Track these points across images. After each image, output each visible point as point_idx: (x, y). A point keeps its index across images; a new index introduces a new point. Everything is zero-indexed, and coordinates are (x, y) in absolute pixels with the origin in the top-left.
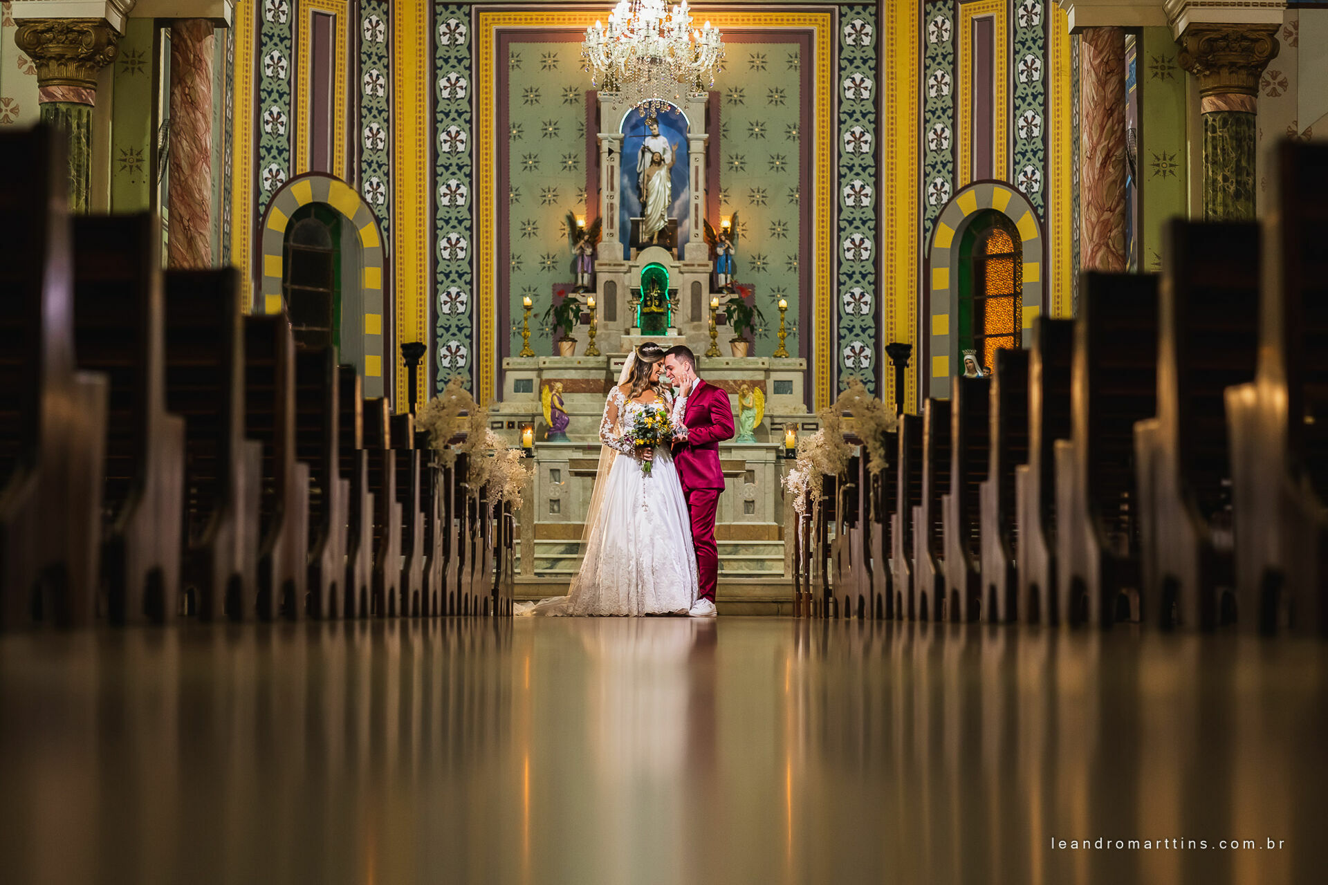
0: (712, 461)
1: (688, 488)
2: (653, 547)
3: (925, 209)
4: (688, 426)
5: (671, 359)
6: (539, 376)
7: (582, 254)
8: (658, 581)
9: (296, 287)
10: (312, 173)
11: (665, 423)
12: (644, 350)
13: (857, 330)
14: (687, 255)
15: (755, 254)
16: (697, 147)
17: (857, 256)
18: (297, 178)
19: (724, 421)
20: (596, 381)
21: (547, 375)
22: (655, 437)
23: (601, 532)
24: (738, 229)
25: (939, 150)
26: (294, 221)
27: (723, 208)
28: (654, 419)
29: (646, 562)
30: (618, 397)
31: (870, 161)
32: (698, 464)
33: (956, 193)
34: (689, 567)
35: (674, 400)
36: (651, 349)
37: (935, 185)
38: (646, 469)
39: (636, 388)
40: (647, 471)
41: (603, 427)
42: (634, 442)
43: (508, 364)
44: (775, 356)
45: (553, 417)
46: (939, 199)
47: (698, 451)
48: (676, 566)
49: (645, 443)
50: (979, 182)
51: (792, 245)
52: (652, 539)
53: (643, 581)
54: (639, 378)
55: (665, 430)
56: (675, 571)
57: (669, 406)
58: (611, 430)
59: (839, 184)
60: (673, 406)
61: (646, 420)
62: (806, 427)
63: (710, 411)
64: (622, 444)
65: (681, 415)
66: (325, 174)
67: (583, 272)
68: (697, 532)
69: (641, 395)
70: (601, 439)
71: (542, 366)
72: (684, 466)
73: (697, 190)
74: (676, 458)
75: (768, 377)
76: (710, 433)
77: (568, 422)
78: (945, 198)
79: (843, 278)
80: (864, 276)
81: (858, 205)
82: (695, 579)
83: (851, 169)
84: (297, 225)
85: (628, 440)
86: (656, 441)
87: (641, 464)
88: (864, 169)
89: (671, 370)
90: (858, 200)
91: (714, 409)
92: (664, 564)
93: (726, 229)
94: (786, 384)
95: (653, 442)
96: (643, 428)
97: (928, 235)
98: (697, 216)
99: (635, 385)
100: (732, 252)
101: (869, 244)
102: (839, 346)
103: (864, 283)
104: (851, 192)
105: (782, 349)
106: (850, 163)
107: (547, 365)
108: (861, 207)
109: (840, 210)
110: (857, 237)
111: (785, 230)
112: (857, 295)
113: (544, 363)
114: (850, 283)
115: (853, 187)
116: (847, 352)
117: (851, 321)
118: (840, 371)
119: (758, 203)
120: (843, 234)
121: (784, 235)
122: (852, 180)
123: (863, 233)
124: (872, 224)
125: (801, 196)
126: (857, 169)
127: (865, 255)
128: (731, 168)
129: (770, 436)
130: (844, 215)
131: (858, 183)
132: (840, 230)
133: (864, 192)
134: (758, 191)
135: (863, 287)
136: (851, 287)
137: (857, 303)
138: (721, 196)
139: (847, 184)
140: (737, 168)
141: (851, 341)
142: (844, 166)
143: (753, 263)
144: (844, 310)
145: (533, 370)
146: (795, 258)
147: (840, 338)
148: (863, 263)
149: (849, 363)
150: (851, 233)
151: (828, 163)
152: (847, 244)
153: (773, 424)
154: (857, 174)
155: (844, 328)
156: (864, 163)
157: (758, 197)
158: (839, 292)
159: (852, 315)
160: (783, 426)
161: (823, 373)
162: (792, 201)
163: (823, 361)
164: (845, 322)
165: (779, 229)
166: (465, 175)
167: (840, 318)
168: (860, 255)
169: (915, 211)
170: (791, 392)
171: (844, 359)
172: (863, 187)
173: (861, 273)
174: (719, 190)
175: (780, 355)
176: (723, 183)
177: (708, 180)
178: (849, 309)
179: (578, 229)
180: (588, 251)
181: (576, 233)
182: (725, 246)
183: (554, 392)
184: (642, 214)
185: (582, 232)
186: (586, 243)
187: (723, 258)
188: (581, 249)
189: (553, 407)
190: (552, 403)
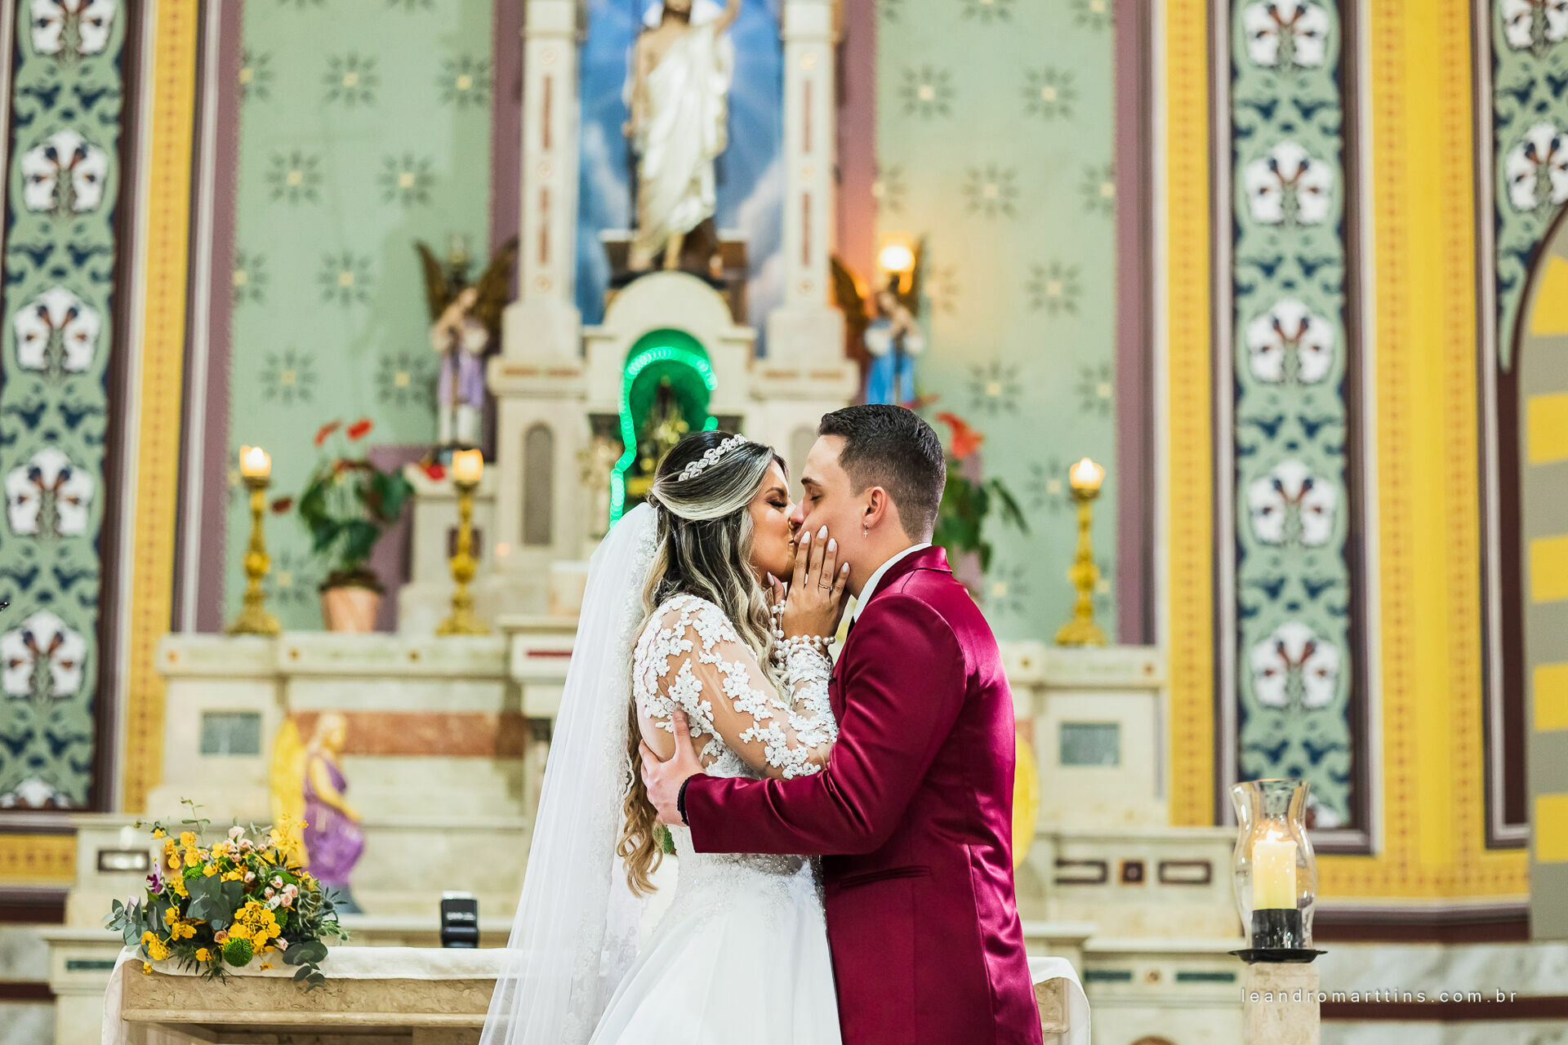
3: (1498, 223)
6: (282, 699)
7: (454, 351)
13: (1293, 592)
14: (775, 345)
15: (984, 361)
16: (809, 25)
17: (1291, 372)
20: (470, 720)
21: (302, 697)
25: (1540, 43)
27: (886, 223)
31: (1324, 89)
37: (1530, 150)
43: (172, 657)
44: (1064, 643)
45: (312, 837)
46: (1543, 187)
59: (1234, 156)
62: (1171, 873)
67: (458, 402)
71: (285, 664)
73: (807, 147)
75: (1040, 708)
77: (358, 852)
78: (1563, 184)
79: (1250, 435)
80: (1311, 429)
81: (1290, 218)
83: (1267, 110)
88: (1307, 112)
90: (1291, 204)
93: (895, 280)
94: (1101, 734)
97: (1511, 300)
98: (806, 227)
100: (913, 344)
101: (1326, 332)
102: (1239, 636)
103: (1312, 449)
104: (1270, 179)
105: (1083, 620)
106: (1266, 95)
107: (305, 663)
108: (1298, 223)
109: (1237, 232)
110: (1290, 312)
111: (1072, 290)
112: (1293, 487)
113: (294, 655)
114: (1269, 449)
115: (1274, 166)
116: (1262, 655)
117: (1276, 562)
118: (1242, 716)
119: (991, 210)
120: (1246, 304)
121: (1070, 307)
122: (1271, 144)
123: (1308, 301)
124: (1333, 274)
125: (1121, 192)
126: (1287, 113)
127: (1315, 366)
128: (910, 108)
129: (1053, 906)
130: (1250, 247)
131: (1289, 154)
132: (1238, 290)
133: (1308, 179)
134: (992, 174)
135: (1309, 462)
136: (1273, 462)
137: (1293, 508)
138: (880, 189)
139: (1257, 156)
140: (927, 109)
141: (1276, 624)
142: (1247, 104)
143: (977, 388)
144: (1253, 532)
145: (260, 678)
146: (1104, 373)
147: (1243, 612)
148: (1311, 390)
149: (1271, 691)
150: (1271, 302)
151: (1199, 95)
152: (1257, 332)
153: (1060, 863)
154: (1288, 128)
155: (1255, 584)
156: (1307, 96)
157: (991, 191)
158: (1237, 475)
159: (1277, 545)
160: (1094, 872)
161: (1191, 720)
162: (1091, 205)
163: (1191, 686)
164: (1257, 566)
165: (1054, 289)
166: (104, 119)
167: (1240, 554)
168: (1300, 365)
169: (1467, 232)
170: (1116, 762)
171: (1253, 677)
172: (1304, 166)
173: (1302, 420)
174: (873, 171)
175: (1079, 644)
176: (887, 149)
177: (841, 143)
178: (1269, 528)
179: (445, 274)
180: (475, 339)
181: (440, 289)
182: (894, 327)
183: (315, 745)
184: (634, 225)
185: (458, 281)
186: (471, 313)
187: (887, 365)
188: (454, 334)
189: (311, 798)
190: (308, 781)
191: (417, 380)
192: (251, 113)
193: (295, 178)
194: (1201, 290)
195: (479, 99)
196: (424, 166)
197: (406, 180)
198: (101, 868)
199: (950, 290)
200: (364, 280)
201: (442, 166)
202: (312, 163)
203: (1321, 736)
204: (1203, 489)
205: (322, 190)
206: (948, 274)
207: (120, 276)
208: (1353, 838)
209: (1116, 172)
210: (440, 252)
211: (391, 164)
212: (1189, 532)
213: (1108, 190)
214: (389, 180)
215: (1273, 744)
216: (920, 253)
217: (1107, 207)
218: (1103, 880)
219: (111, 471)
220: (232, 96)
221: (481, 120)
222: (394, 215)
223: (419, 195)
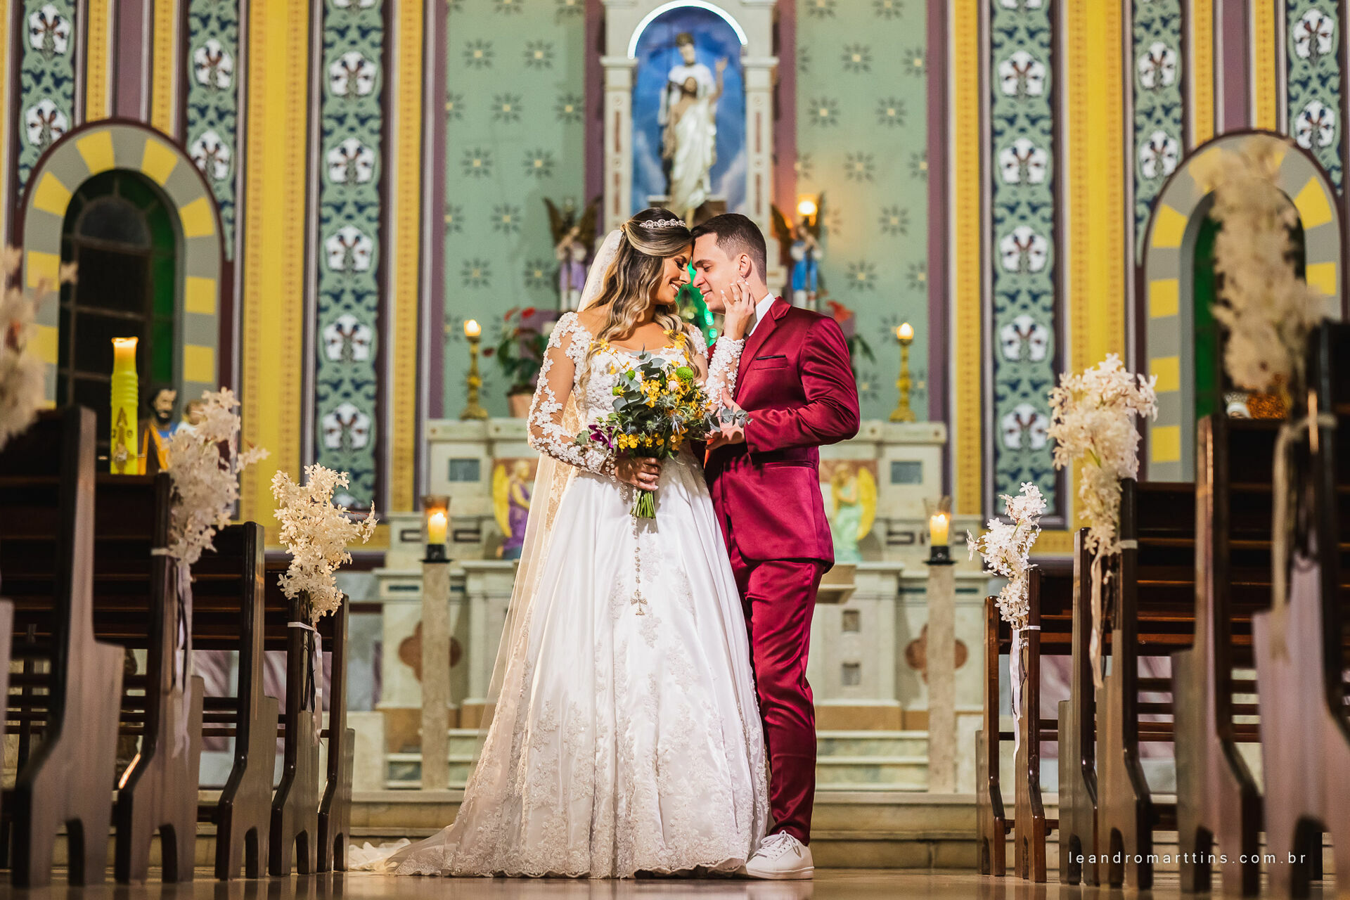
0: (805, 493)
1: (745, 558)
2: (658, 706)
3: (1136, 185)
4: (745, 407)
5: (708, 245)
6: (490, 452)
7: (568, 260)
8: (670, 789)
9: (86, 309)
10: (115, 120)
11: (688, 398)
12: (643, 225)
13: (1025, 387)
15: (856, 261)
16: (759, 82)
17: (1024, 266)
18: (86, 126)
19: (835, 394)
21: (502, 451)
22: (666, 431)
23: (529, 667)
24: (827, 222)
25: (1159, 86)
26: (82, 198)
27: (802, 185)
28: (663, 387)
29: (639, 740)
30: (574, 337)
31: (1043, 108)
32: (770, 499)
33: (1188, 154)
34: (748, 754)
35: (711, 350)
36: (661, 224)
37: (1153, 146)
38: (643, 512)
39: (621, 315)
40: (646, 517)
41: (538, 409)
42: (614, 442)
44: (894, 421)
46: (1159, 166)
47: (771, 468)
48: (715, 753)
49: (641, 445)
50: (1229, 134)
51: (917, 246)
52: (655, 685)
53: (631, 789)
54: (628, 293)
55: (688, 413)
56: (714, 765)
57: (699, 362)
58: (557, 417)
59: (993, 146)
60: (709, 361)
61: (644, 387)
63: (799, 371)
64: (585, 450)
65: (727, 381)
66: (135, 123)
67: (570, 289)
68: (765, 664)
69: (631, 333)
70: (531, 437)
72: (734, 505)
73: (758, 149)
74: (718, 484)
75: (880, 455)
76: (800, 422)
78: (1170, 165)
79: (1001, 301)
80: (1035, 297)
81: (1024, 181)
82: (762, 785)
83: (1011, 121)
84: (88, 206)
85: (598, 437)
86: (667, 440)
87: (630, 498)
88: (1034, 121)
89: (706, 270)
90: (1024, 173)
91: (808, 366)
92: (685, 747)
93: (806, 220)
94: (912, 467)
95: (660, 442)
96: (637, 407)
97: (1142, 227)
98: (758, 193)
99: (617, 309)
100: (817, 254)
101: (1043, 244)
102: (995, 411)
103: (1036, 308)
104: (1013, 159)
105: (903, 408)
106: (1011, 112)
107: (503, 434)
108: (1028, 183)
109: (994, 189)
110: (1024, 233)
111: (904, 221)
112: (1025, 329)
113: (497, 430)
114: (1012, 308)
115: (1015, 152)
116: (1008, 422)
117: (1015, 371)
118: (997, 454)
119: (859, 177)
120: (1000, 229)
121: (903, 231)
122: (1013, 139)
123: (1033, 227)
124: (1047, 212)
125: (931, 166)
126: (1022, 122)
127: (1037, 262)
128: (815, 121)
129: (886, 555)
130: (1002, 197)
131: (1023, 145)
132: (995, 221)
133: (1034, 159)
134: (860, 158)
135: (1034, 316)
136: (1014, 316)
137: (1025, 341)
138: (798, 166)
139: (1005, 146)
140: (824, 121)
141: (1015, 404)
142: (1000, 117)
143: (851, 276)
144: (1003, 353)
145: (479, 441)
146: (922, 268)
147: (997, 398)
148: (1034, 276)
149: (1012, 441)
150: (1014, 227)
151: (974, 112)
152: (1006, 244)
153: (890, 533)
154: (1023, 130)
155: (1004, 382)
156: (1033, 112)
157: (859, 167)
158: (994, 323)
159: (1016, 361)
160: (907, 538)
161: (969, 457)
162: (915, 174)
163: (969, 438)
164: (1005, 373)
165: (894, 221)
166: (372, 132)
167: (996, 366)
168: (1029, 262)
169: (1120, 189)
170: (920, 481)
171: (1003, 433)
172: (1031, 152)
173: (1030, 292)
174: (795, 156)
175: (901, 421)
176: (802, 145)
177: (776, 140)
178: (1012, 352)
179: (563, 217)
180: (579, 254)
181: (560, 225)
182: (806, 246)
183: (514, 477)
184: (668, 192)
185: (570, 222)
186: (576, 239)
187: (803, 266)
188: (568, 251)
189: (512, 503)
190: (511, 495)
191: (546, 274)
192: (453, 127)
193: (477, 163)
194: (974, 221)
195: (578, 118)
196: (548, 156)
197: (538, 164)
198: (403, 540)
199: (837, 222)
200: (516, 219)
201: (558, 155)
202: (486, 155)
203: (1040, 465)
204: (976, 331)
205: (492, 169)
206: (836, 213)
207: (383, 219)
208: (1055, 521)
209: (928, 156)
210: (558, 203)
211: (530, 154)
212: (968, 355)
213: (924, 166)
214: (530, 164)
215: (1013, 470)
216: (820, 202)
217: (923, 175)
218: (912, 542)
219: (381, 326)
220: (442, 118)
221: (579, 129)
222: (532, 183)
223: (545, 172)
